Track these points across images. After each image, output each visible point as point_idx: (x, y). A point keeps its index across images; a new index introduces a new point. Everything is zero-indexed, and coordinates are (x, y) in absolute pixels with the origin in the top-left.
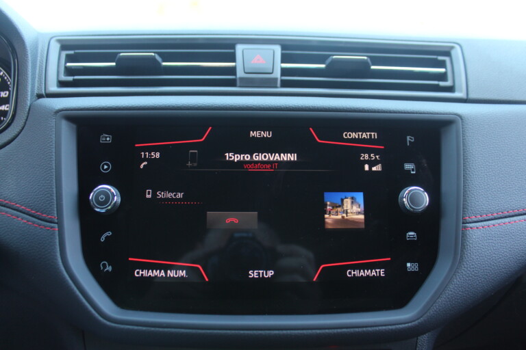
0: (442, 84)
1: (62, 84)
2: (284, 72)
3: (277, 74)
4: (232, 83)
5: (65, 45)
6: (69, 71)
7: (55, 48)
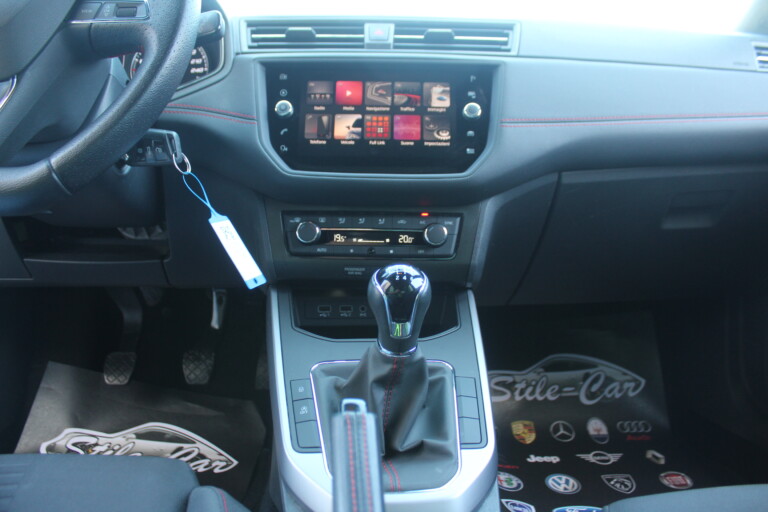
0: (503, 47)
1: (250, 47)
2: (396, 40)
3: (391, 41)
4: (362, 47)
5: (250, 24)
6: (254, 40)
7: (244, 26)
